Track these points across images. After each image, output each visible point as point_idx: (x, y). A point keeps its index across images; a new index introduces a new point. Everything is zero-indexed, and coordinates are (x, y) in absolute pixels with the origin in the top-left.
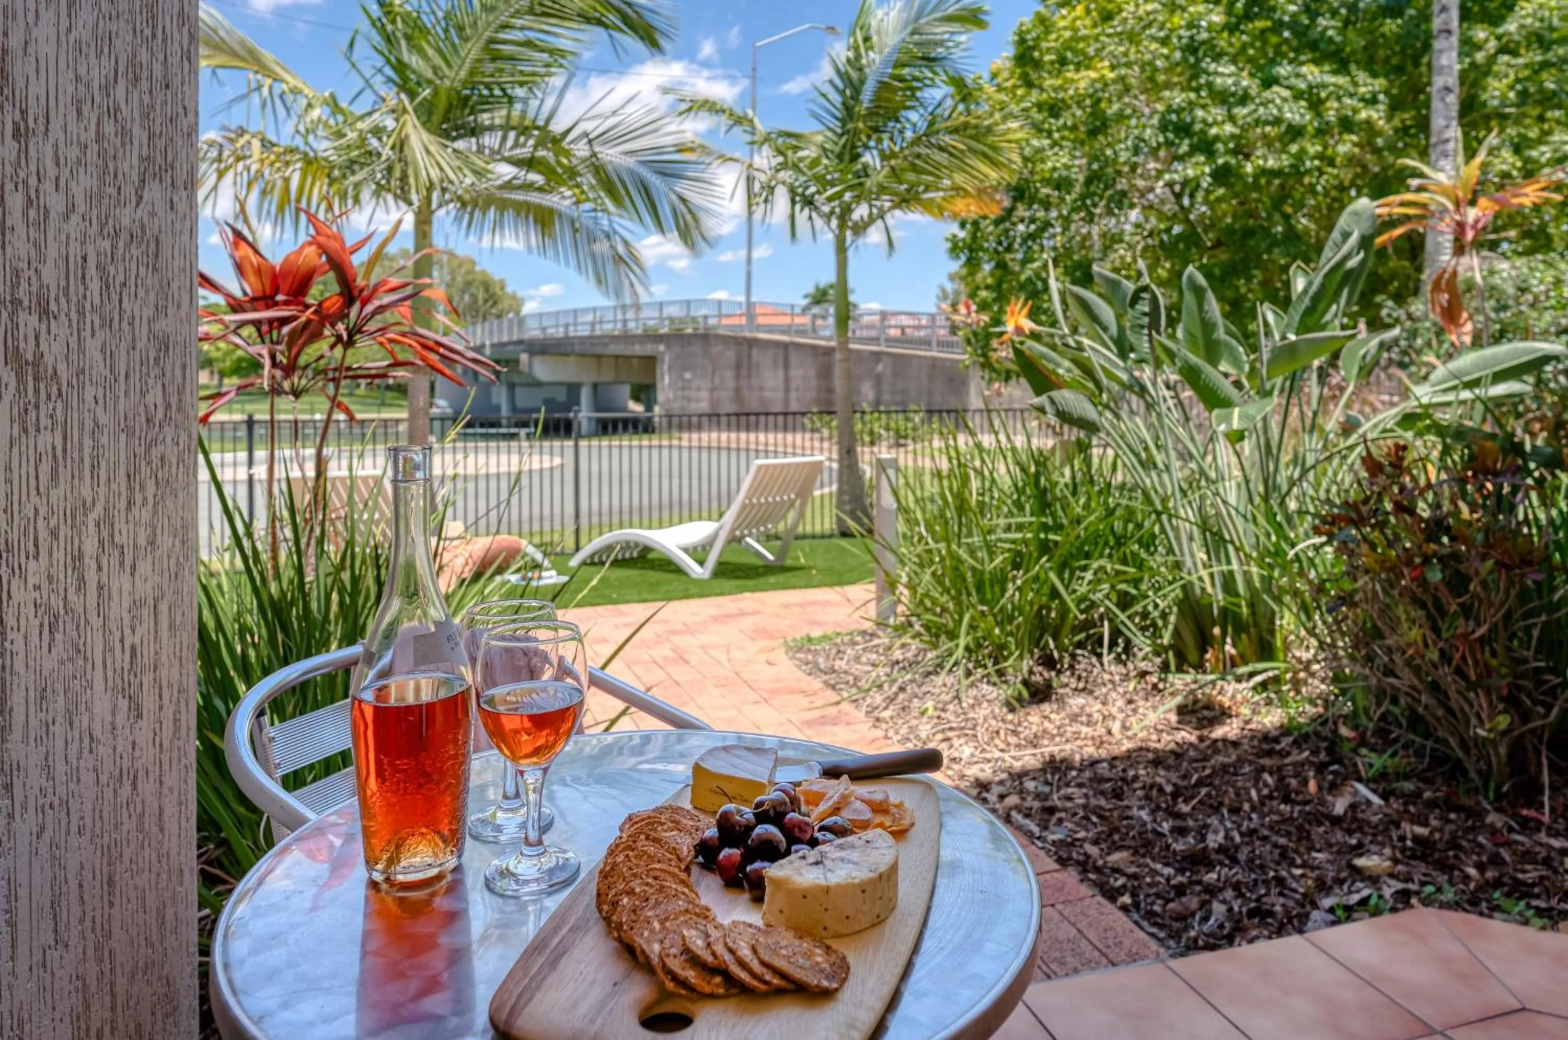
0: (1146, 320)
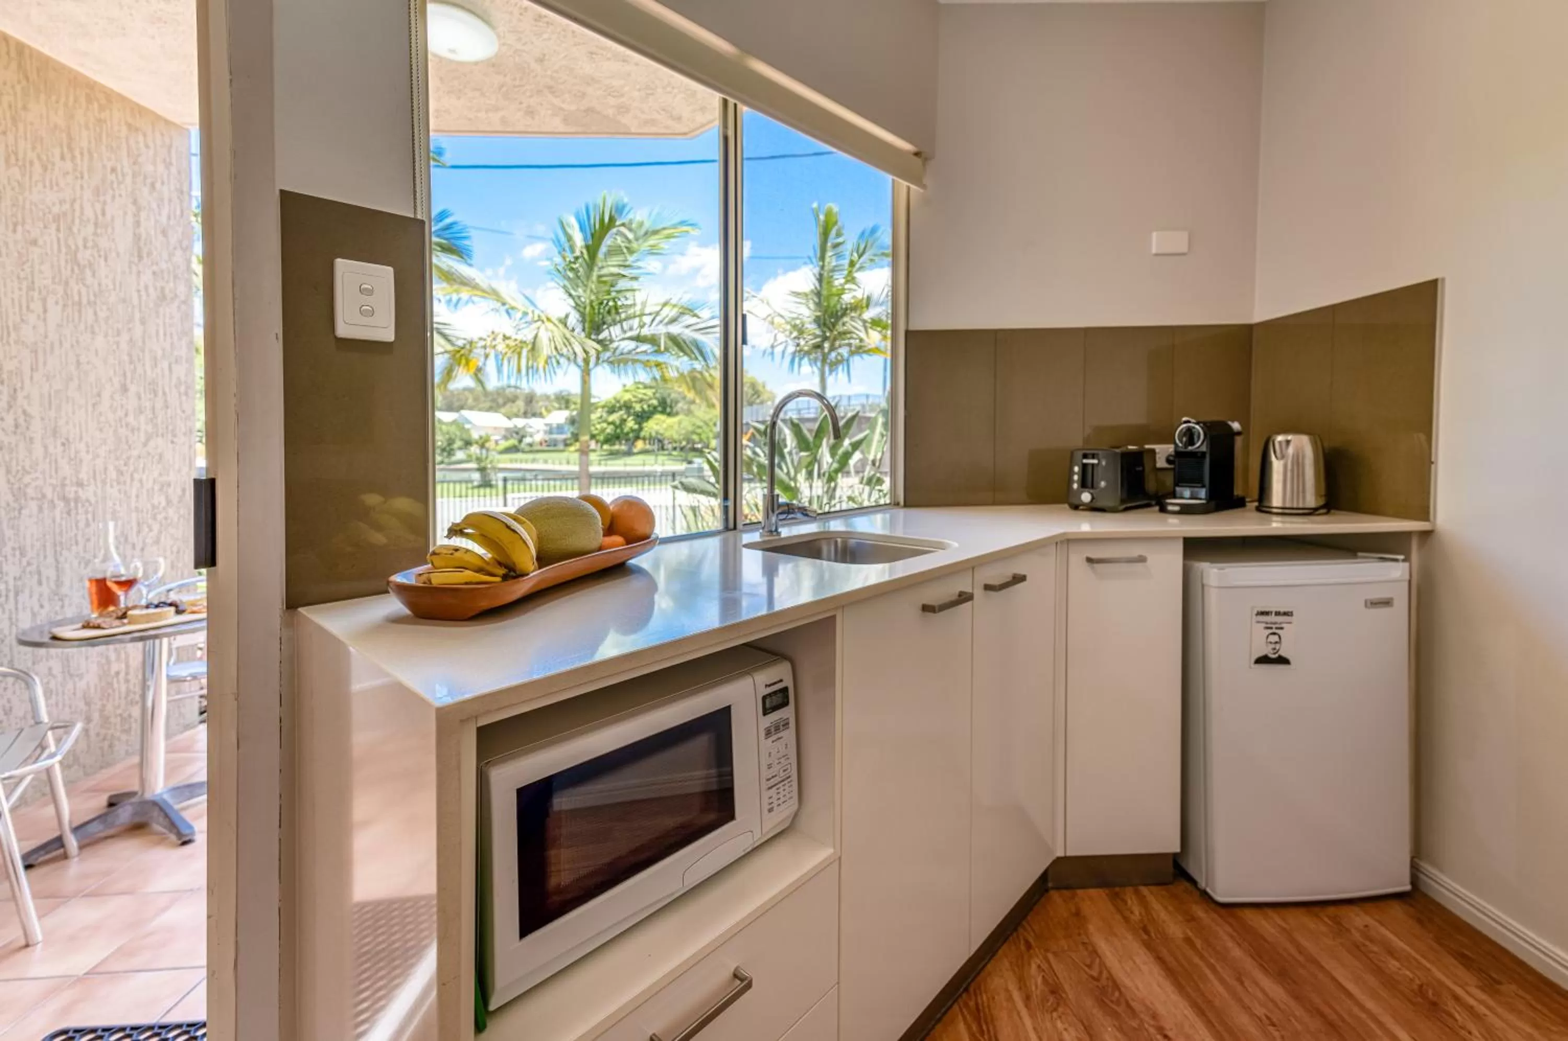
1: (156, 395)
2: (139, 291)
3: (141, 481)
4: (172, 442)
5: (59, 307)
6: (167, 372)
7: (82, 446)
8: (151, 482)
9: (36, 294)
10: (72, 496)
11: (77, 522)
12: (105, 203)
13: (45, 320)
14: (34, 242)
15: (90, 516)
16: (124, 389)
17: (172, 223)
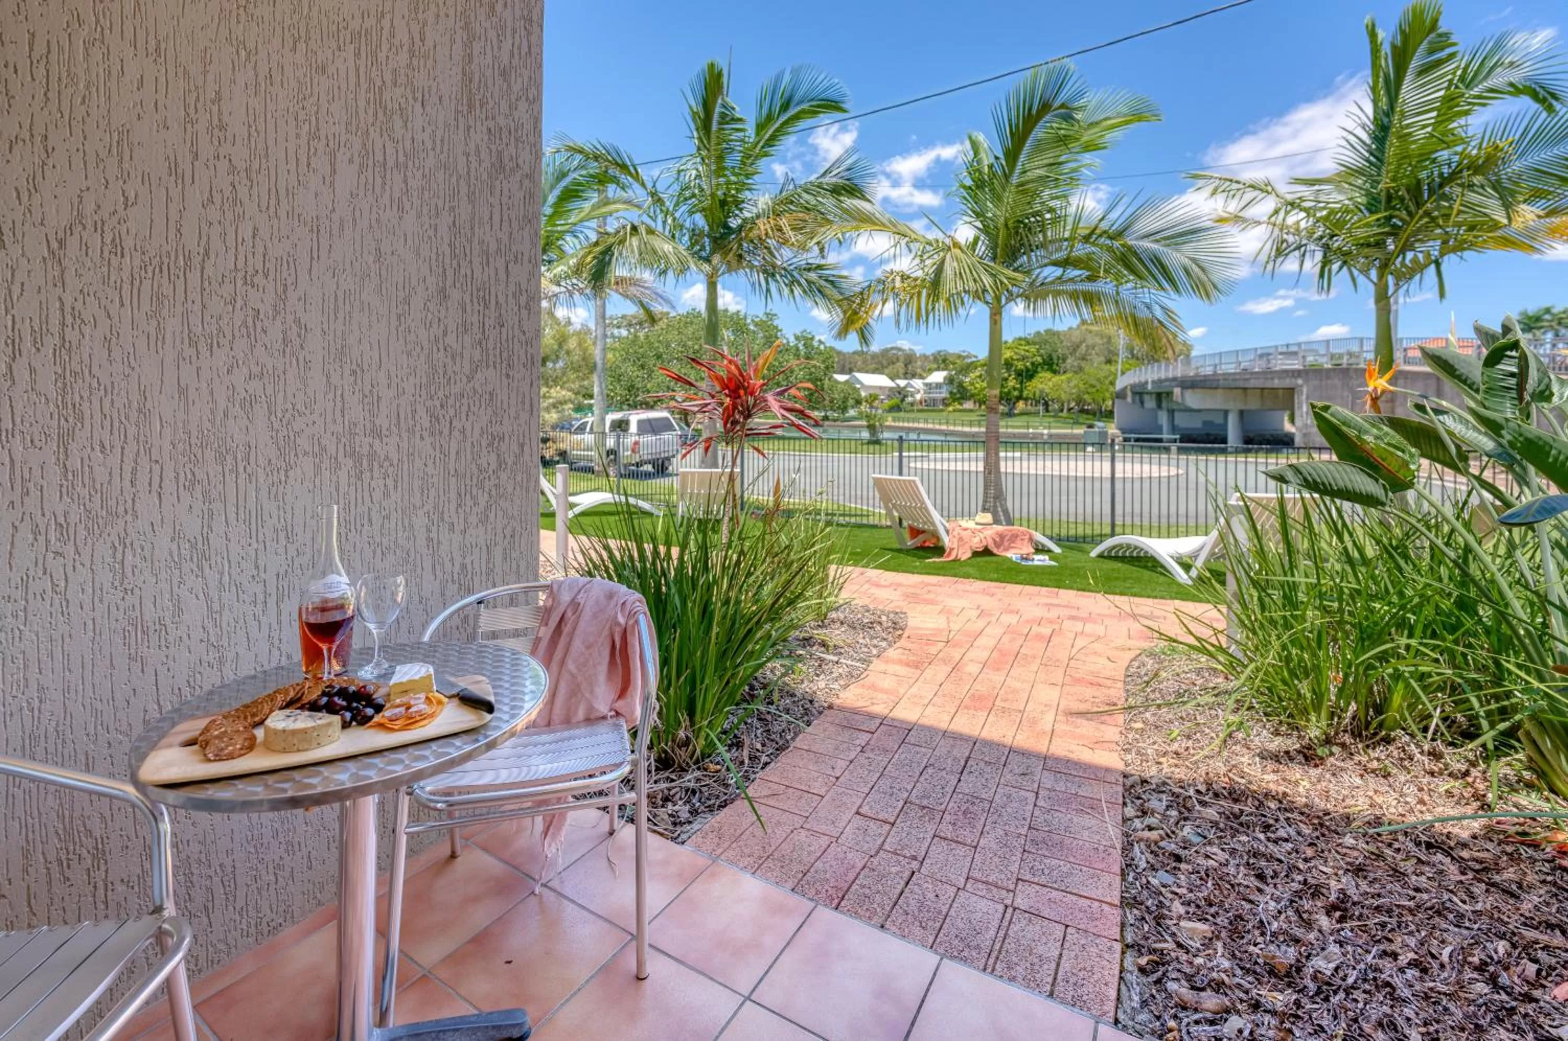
0: (1513, 381)
1: (486, 306)
2: (467, 155)
3: (463, 431)
4: (508, 376)
5: (355, 167)
6: (502, 275)
7: (382, 378)
8: (477, 432)
9: (321, 146)
10: (365, 450)
11: (371, 490)
12: (425, 24)
13: (332, 184)
14: (323, 69)
15: (390, 482)
16: (443, 294)
17: (515, 61)
